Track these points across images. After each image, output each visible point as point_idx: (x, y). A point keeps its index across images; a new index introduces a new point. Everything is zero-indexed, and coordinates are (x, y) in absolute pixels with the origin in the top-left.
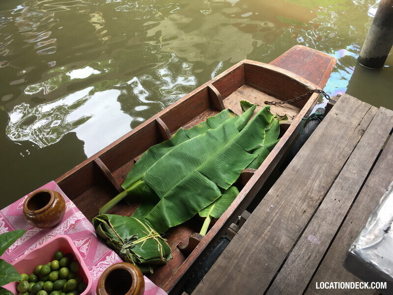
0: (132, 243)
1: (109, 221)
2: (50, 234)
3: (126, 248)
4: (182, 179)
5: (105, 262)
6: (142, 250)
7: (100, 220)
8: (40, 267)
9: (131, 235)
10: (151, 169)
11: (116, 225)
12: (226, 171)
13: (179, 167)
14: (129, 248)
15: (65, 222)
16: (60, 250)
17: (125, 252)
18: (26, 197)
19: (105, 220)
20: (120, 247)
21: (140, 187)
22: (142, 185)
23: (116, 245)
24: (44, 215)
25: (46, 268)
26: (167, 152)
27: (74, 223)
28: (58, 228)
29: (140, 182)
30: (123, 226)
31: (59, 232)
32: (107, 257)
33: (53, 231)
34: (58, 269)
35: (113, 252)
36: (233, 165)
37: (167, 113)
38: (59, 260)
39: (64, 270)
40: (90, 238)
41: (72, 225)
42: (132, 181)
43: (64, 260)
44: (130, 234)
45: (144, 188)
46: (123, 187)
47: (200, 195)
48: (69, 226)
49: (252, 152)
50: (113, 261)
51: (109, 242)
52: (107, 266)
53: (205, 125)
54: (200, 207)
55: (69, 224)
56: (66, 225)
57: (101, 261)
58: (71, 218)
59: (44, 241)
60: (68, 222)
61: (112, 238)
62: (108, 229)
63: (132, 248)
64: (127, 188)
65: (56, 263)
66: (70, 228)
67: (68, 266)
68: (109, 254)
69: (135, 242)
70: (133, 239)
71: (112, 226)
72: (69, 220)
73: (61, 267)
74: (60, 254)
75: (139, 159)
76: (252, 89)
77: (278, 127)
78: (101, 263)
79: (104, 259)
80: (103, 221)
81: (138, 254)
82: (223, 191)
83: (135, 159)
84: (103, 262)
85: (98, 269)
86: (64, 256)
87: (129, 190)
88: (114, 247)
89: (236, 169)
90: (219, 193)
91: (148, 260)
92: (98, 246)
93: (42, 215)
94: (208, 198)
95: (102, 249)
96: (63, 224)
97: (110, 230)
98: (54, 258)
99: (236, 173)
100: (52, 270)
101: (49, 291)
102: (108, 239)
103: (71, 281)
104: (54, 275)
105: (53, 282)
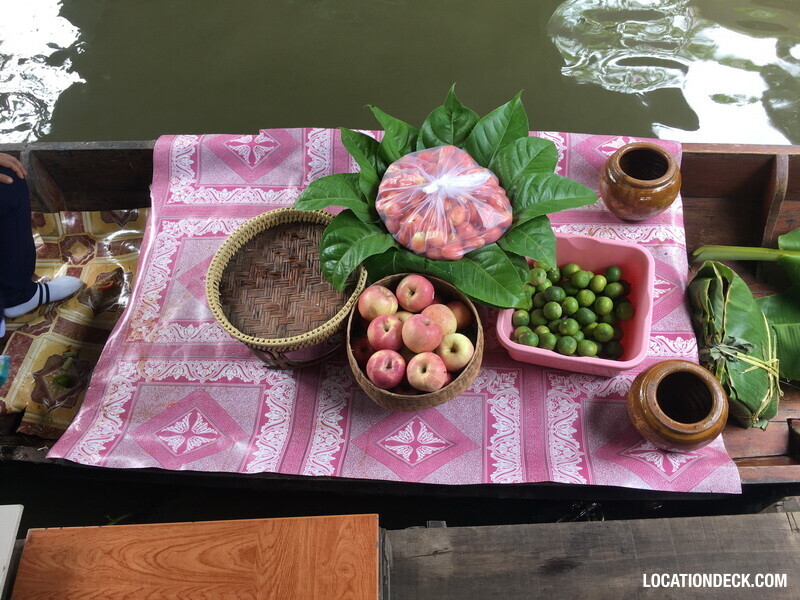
0: (736, 354)
1: (731, 286)
2: (615, 228)
3: (721, 353)
5: (670, 344)
6: (741, 376)
7: (716, 271)
8: (576, 268)
9: (746, 339)
11: (735, 303)
14: (727, 356)
15: (650, 228)
16: (622, 267)
17: (716, 357)
18: (632, 140)
19: (724, 279)
20: (714, 343)
23: (709, 334)
24: (636, 194)
25: (584, 277)
27: (662, 240)
28: (633, 228)
30: (742, 314)
31: (629, 237)
32: (679, 339)
33: (621, 227)
34: (599, 294)
35: (694, 341)
38: (609, 282)
39: (607, 303)
40: (672, 286)
41: (656, 240)
43: (617, 288)
44: (744, 337)
46: (781, 242)
48: (650, 238)
50: (685, 354)
51: (701, 320)
52: (669, 354)
55: (653, 235)
56: (647, 233)
57: (666, 336)
58: (663, 228)
59: (599, 232)
60: (654, 231)
61: (712, 317)
62: (717, 297)
63: (730, 361)
64: (784, 249)
65: (601, 281)
66: (651, 242)
67: (616, 300)
68: (685, 337)
69: (741, 356)
70: (742, 348)
71: (728, 300)
72: (657, 228)
73: (605, 293)
74: (617, 272)
78: (662, 337)
79: (673, 337)
80: (720, 277)
81: (733, 378)
84: (667, 340)
85: (653, 343)
86: (620, 281)
87: (786, 254)
88: (704, 333)
91: (740, 401)
92: (677, 309)
93: (633, 190)
95: (680, 319)
96: (643, 228)
97: (719, 302)
98: (604, 271)
100: (590, 286)
101: (566, 314)
102: (705, 314)
103: (608, 328)
104: (589, 297)
105: (581, 305)
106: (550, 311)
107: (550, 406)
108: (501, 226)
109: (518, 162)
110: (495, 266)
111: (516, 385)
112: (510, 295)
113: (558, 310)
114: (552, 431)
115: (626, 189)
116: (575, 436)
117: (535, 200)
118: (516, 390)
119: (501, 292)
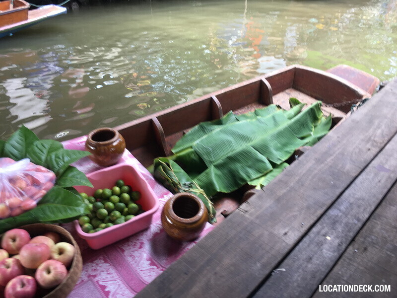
1: (170, 164)
3: (184, 191)
4: (232, 151)
7: (161, 162)
8: (101, 191)
10: (202, 141)
12: (278, 149)
13: (229, 142)
14: (187, 191)
16: (123, 179)
20: (179, 189)
21: (188, 154)
22: (192, 152)
23: (175, 187)
25: (108, 192)
26: (217, 129)
29: (190, 150)
32: (165, 196)
34: (120, 195)
35: (171, 193)
36: (285, 145)
37: (222, 94)
38: (120, 187)
39: (126, 196)
42: (182, 148)
43: (126, 188)
45: (193, 156)
46: (173, 151)
47: (250, 167)
49: (302, 138)
53: (254, 115)
54: (249, 177)
61: (172, 179)
62: (168, 171)
64: (177, 153)
65: (117, 189)
67: (129, 193)
69: (191, 189)
71: (173, 170)
73: (122, 192)
74: (121, 182)
75: (189, 131)
76: (299, 92)
77: (330, 120)
79: (162, 196)
80: (164, 163)
82: (274, 165)
83: (185, 131)
86: (126, 185)
87: (178, 155)
88: (173, 188)
89: (288, 149)
90: (270, 166)
94: (259, 171)
95: (161, 189)
97: (170, 172)
98: (115, 185)
99: (287, 152)
100: (113, 193)
101: (110, 211)
102: (168, 180)
103: (133, 205)
104: (115, 198)
105: (114, 204)
106: (101, 214)
107: (129, 259)
108: (51, 180)
109: (41, 153)
110: (60, 198)
111: (106, 262)
112: (77, 208)
113: (105, 211)
114: (138, 270)
115: (102, 148)
116: (151, 264)
117: (61, 163)
118: (107, 264)
119: (71, 209)
